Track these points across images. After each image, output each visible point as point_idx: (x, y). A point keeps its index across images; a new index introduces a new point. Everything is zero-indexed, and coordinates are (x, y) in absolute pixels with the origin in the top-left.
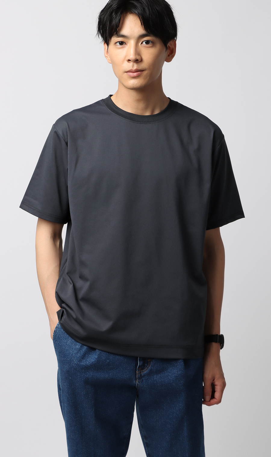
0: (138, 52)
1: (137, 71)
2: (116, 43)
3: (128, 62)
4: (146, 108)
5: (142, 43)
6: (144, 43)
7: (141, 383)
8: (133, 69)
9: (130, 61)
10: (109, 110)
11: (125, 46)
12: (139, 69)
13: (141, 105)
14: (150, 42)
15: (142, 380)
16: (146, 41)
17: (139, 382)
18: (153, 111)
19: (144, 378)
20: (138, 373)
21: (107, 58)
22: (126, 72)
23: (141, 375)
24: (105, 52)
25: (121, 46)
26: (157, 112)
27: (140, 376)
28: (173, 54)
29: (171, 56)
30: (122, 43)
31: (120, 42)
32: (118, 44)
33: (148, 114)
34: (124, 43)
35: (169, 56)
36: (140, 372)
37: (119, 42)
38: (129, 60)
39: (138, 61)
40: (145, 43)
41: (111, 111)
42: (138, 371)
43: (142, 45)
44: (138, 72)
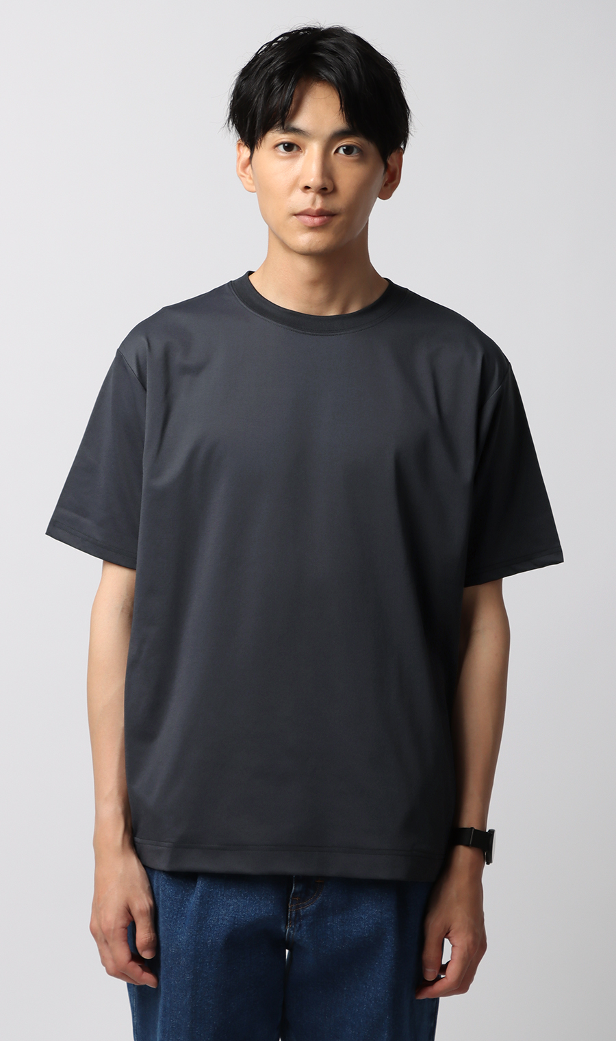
0: (327, 171)
1: (320, 213)
2: (277, 146)
3: (305, 192)
4: (330, 300)
5: (337, 151)
6: (341, 151)
7: (298, 931)
8: (313, 208)
9: (308, 190)
10: (243, 304)
11: (298, 153)
12: (327, 209)
13: (320, 294)
14: (355, 150)
15: (300, 926)
16: (345, 148)
17: (293, 929)
18: (345, 306)
19: (304, 922)
20: (291, 909)
21: (242, 178)
22: (295, 215)
23: (297, 913)
24: (240, 166)
25: (288, 154)
26: (354, 308)
27: (296, 916)
28: (395, 182)
29: (390, 185)
30: (289, 147)
31: (286, 145)
32: (281, 147)
33: (333, 312)
34: (295, 148)
35: (386, 185)
36: (298, 907)
37: (283, 143)
38: (307, 188)
39: (327, 192)
40: (344, 150)
41: (245, 306)
42: (292, 904)
43: (337, 154)
44: (324, 216)
